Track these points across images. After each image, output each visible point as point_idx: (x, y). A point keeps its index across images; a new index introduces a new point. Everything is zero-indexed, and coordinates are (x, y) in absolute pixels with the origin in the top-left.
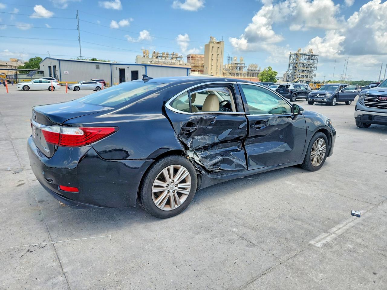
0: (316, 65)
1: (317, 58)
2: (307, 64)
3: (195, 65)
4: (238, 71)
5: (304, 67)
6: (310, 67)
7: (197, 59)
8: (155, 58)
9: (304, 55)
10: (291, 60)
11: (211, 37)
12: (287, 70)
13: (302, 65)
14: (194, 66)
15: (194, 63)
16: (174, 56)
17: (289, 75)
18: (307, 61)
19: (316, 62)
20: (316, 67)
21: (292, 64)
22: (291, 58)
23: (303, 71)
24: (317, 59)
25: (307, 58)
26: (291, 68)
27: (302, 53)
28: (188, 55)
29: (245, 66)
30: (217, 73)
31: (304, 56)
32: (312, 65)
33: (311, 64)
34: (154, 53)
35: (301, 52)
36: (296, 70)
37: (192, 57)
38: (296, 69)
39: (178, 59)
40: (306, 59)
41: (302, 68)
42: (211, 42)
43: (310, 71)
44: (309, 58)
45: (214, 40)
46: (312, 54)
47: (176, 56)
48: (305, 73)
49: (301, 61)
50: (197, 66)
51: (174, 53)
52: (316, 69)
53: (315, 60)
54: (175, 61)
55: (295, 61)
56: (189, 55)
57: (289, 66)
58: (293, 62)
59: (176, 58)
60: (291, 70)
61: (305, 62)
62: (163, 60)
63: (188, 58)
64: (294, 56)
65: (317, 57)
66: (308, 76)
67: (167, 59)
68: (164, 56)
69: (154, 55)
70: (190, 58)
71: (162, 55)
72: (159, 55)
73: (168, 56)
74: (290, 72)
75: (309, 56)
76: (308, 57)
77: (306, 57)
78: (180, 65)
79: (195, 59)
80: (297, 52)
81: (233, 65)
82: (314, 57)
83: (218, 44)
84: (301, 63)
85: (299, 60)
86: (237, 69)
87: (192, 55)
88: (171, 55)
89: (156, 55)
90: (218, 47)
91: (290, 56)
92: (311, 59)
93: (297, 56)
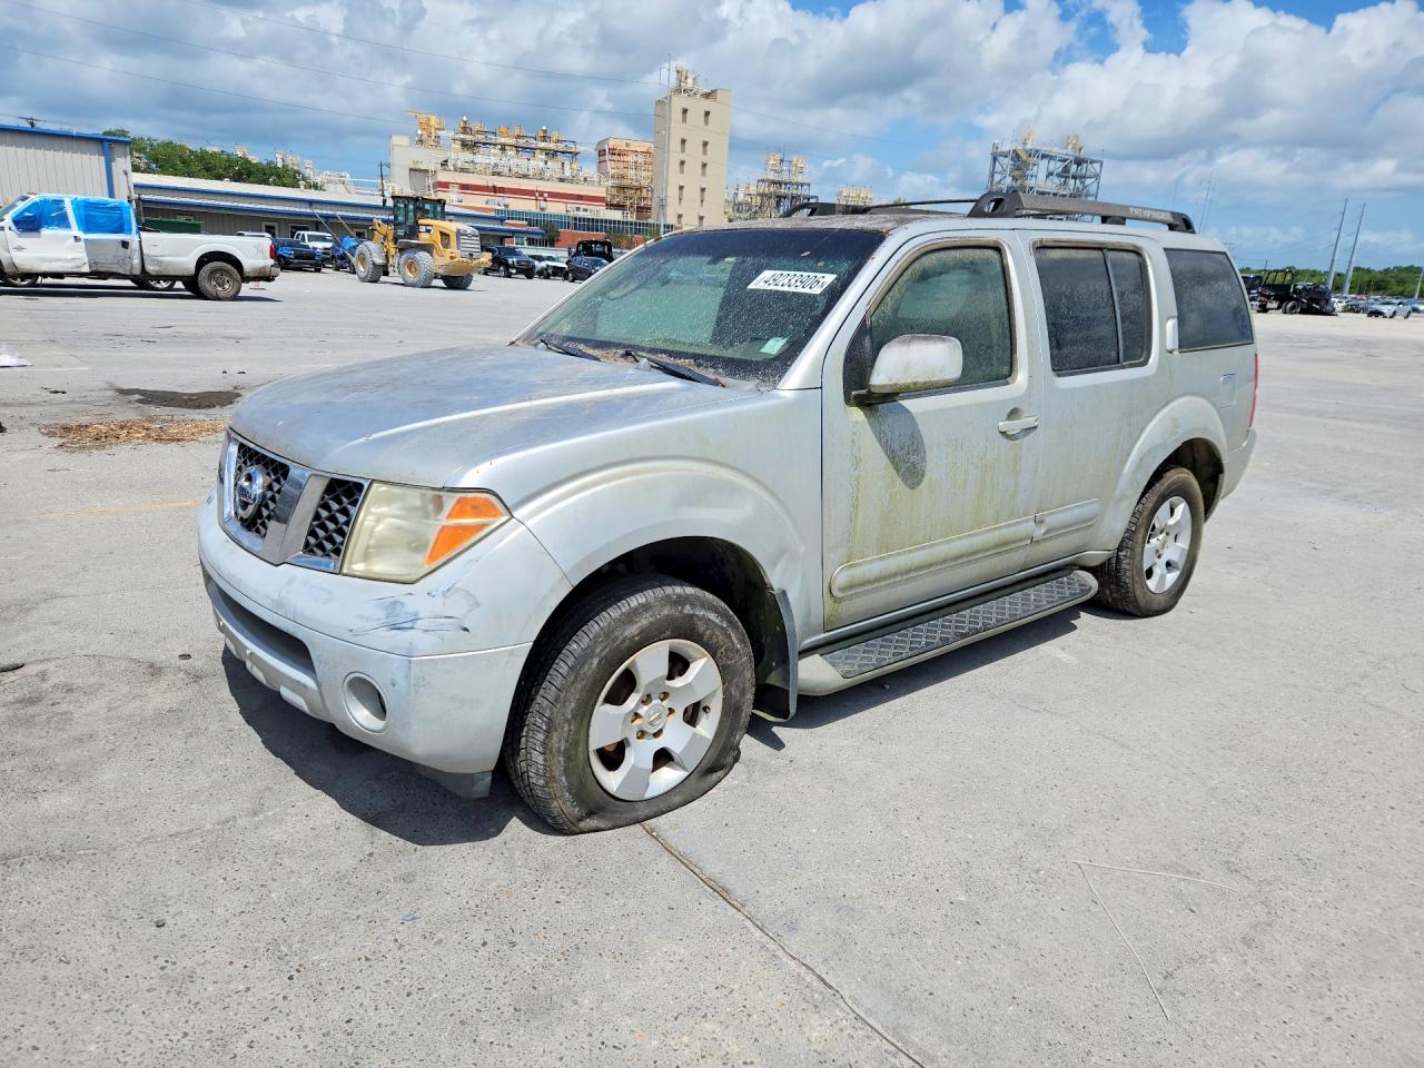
1: (1098, 171)
2: (1055, 194)
3: (626, 182)
7: (631, 158)
8: (457, 146)
9: (1044, 156)
10: (997, 177)
11: (678, 72)
14: (621, 188)
15: (624, 176)
16: (543, 145)
18: (1056, 180)
19: (1093, 189)
22: (997, 164)
24: (1097, 177)
25: (1060, 170)
27: (1037, 151)
28: (599, 144)
29: (812, 193)
30: (702, 218)
31: (1045, 161)
33: (1072, 195)
34: (465, 130)
35: (1034, 145)
37: (613, 152)
39: (561, 158)
40: (1051, 174)
42: (678, 90)
44: (1066, 169)
45: (690, 81)
46: (1077, 155)
47: (552, 146)
49: (1030, 182)
50: (632, 189)
51: (546, 131)
53: (1088, 181)
54: (542, 165)
55: (1009, 181)
56: (606, 142)
58: (1003, 182)
59: (551, 154)
61: (1052, 185)
62: (493, 160)
63: (602, 153)
64: (1006, 160)
65: (1097, 166)
67: (509, 153)
68: (503, 140)
69: (462, 136)
70: (608, 157)
71: (492, 137)
72: (480, 137)
73: (521, 142)
75: (1065, 161)
76: (1059, 166)
77: (1053, 165)
78: (562, 180)
79: (625, 158)
80: (1019, 148)
81: (764, 188)
82: (1083, 169)
83: (707, 101)
84: (1031, 188)
85: (1024, 176)
86: (778, 204)
87: (612, 143)
88: (532, 141)
89: (469, 137)
90: (707, 114)
91: (995, 159)
92: (1074, 177)
93: (1019, 161)
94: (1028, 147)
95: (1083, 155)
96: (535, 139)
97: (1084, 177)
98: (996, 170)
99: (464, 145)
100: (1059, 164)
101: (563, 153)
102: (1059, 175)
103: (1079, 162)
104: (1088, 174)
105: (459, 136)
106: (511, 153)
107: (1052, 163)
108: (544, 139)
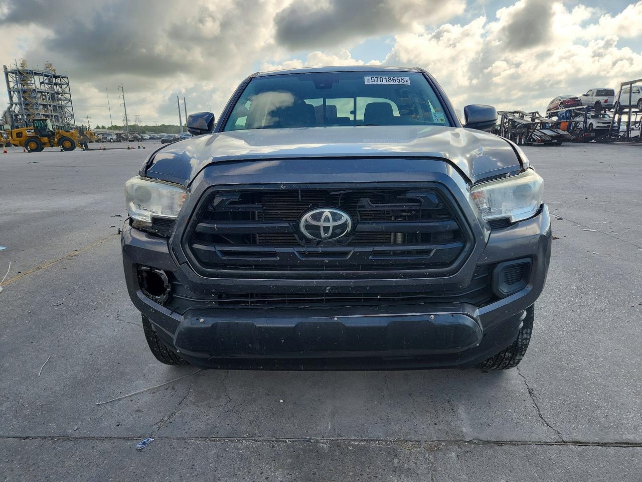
0: (68, 96)
1: (67, 82)
2: (48, 93)
5: (44, 99)
6: (56, 98)
9: (36, 74)
10: (12, 85)
12: (9, 105)
13: (39, 95)
17: (16, 116)
18: (46, 86)
19: (67, 90)
20: (70, 100)
21: (16, 93)
22: (10, 79)
23: (45, 106)
24: (68, 85)
25: (47, 81)
26: (15, 99)
27: (31, 71)
31: (36, 77)
32: (60, 96)
33: (58, 93)
35: (29, 67)
38: (27, 102)
40: (43, 83)
41: (41, 102)
43: (61, 107)
44: (50, 81)
46: (53, 73)
49: (33, 87)
53: (64, 87)
55: (20, 86)
57: (11, 98)
58: (16, 87)
60: (18, 105)
61: (44, 88)
64: (14, 75)
65: (66, 80)
66: (57, 116)
74: (16, 109)
75: (48, 76)
77: (42, 79)
80: (20, 68)
82: (58, 81)
84: (34, 90)
85: (27, 84)
91: (7, 75)
92: (56, 84)
93: (23, 74)
94: (26, 69)
95: (57, 73)
97: (60, 84)
98: (10, 80)
100: (45, 78)
102: (47, 84)
103: (56, 77)
104: (62, 83)
107: (41, 77)
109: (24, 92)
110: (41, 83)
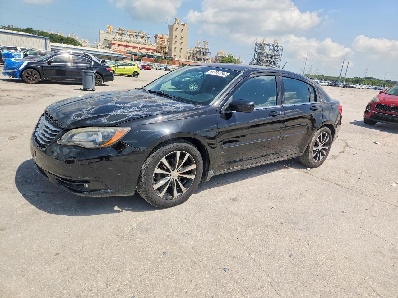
0: (280, 56)
2: (271, 55)
3: (162, 46)
4: (201, 56)
5: (268, 58)
6: (274, 58)
8: (117, 34)
9: (268, 45)
10: (257, 50)
11: (176, 18)
12: (252, 59)
13: (266, 55)
15: (161, 44)
16: (141, 35)
18: (271, 51)
19: (281, 53)
21: (257, 54)
22: (257, 47)
23: (267, 61)
24: (282, 50)
26: (256, 57)
28: (155, 35)
29: (209, 51)
30: (181, 56)
32: (276, 56)
34: (120, 30)
36: (260, 60)
37: (159, 38)
39: (145, 38)
41: (266, 59)
42: (175, 23)
43: (274, 62)
44: (274, 48)
45: (179, 21)
46: (277, 45)
47: (143, 35)
48: (268, 63)
50: (164, 48)
51: (141, 31)
52: (280, 60)
53: (279, 52)
54: (140, 40)
56: (157, 35)
57: (255, 56)
59: (142, 37)
60: (256, 60)
61: (270, 53)
62: (128, 38)
63: (156, 38)
64: (259, 45)
65: (282, 48)
67: (131, 37)
68: (130, 33)
69: (119, 32)
71: (127, 32)
72: (123, 32)
73: (135, 34)
75: (273, 46)
76: (272, 48)
78: (145, 44)
79: (162, 40)
80: (262, 42)
81: (197, 49)
83: (183, 26)
84: (265, 53)
85: (263, 50)
86: (200, 53)
87: (159, 35)
88: (137, 34)
89: (120, 32)
90: (183, 30)
91: (256, 45)
92: (276, 50)
93: (262, 46)
94: (265, 42)
95: (279, 45)
96: (138, 33)
99: (119, 34)
101: (146, 37)
103: (277, 47)
104: (279, 50)
105: (118, 32)
106: (132, 37)
107: (270, 47)
108: (140, 33)
109: (260, 54)
110: (270, 49)
